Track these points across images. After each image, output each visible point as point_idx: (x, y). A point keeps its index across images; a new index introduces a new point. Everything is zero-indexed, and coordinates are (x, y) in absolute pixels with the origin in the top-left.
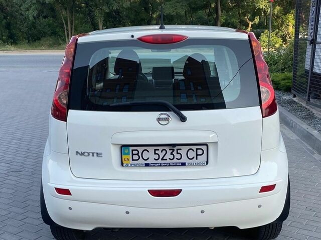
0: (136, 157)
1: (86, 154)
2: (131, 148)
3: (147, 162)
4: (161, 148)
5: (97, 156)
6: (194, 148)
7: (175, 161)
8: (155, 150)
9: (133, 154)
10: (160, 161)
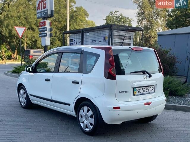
0: (138, 92)
1: (123, 92)
2: (137, 89)
3: (140, 93)
4: (144, 88)
5: (127, 92)
6: (151, 87)
7: (147, 92)
8: (143, 89)
9: (137, 91)
10: (144, 93)
